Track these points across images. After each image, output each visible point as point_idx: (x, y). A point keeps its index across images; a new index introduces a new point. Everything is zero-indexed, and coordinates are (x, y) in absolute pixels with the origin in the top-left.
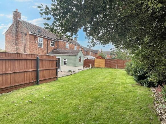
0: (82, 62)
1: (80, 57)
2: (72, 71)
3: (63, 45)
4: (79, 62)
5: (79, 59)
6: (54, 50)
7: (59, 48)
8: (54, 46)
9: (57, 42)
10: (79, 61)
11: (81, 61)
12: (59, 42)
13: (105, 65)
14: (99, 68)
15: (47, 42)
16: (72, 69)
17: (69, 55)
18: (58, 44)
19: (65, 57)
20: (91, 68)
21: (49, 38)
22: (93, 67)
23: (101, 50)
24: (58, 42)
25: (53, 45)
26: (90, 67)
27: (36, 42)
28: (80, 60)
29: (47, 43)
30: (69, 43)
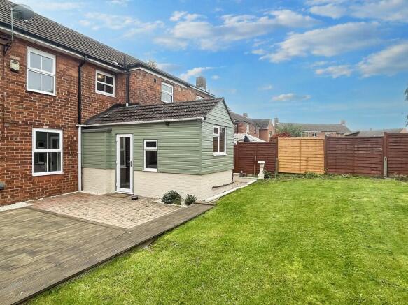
0: (228, 152)
1: (216, 130)
2: (184, 196)
3: (150, 87)
4: (215, 154)
5: (215, 140)
6: (112, 108)
7: (132, 101)
8: (113, 95)
9: (125, 77)
10: (215, 150)
11: (222, 150)
12: (132, 77)
13: (327, 165)
14: (299, 176)
15: (76, 75)
16: (185, 185)
17: (168, 124)
18: (128, 85)
19: (152, 134)
20: (266, 177)
21: (84, 55)
22: (272, 171)
23: (276, 120)
24: (129, 75)
25: (109, 90)
26: (261, 175)
27: (15, 66)
28: (218, 145)
29: (76, 80)
30: (173, 85)
